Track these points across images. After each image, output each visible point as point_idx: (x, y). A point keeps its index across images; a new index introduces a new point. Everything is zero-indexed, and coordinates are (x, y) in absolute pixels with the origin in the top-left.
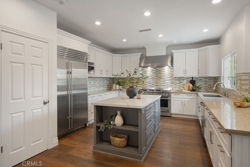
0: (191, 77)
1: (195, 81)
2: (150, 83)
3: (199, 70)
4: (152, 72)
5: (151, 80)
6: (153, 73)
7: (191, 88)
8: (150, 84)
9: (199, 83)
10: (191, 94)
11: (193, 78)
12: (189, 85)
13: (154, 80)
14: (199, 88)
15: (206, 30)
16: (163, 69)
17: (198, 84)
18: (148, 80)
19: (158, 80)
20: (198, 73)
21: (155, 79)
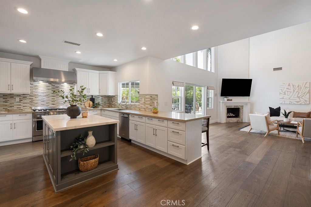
0: (90, 96)
1: (94, 99)
2: (43, 101)
3: (99, 90)
4: (45, 88)
5: (46, 97)
6: (49, 89)
7: (91, 106)
8: (43, 103)
9: (97, 100)
10: (96, 111)
11: (92, 96)
12: (89, 103)
13: (49, 98)
14: (98, 104)
15: (115, 60)
16: (62, 86)
17: (97, 101)
18: (40, 98)
19: (56, 97)
20: (99, 92)
21: (50, 96)
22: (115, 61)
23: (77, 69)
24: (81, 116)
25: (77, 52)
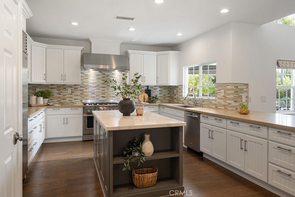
0: (146, 86)
1: (150, 90)
2: (93, 94)
3: (157, 78)
4: (95, 77)
5: (96, 89)
6: (99, 79)
7: (146, 100)
8: (93, 95)
9: (154, 92)
10: (153, 107)
11: (148, 86)
12: (144, 96)
13: (99, 89)
14: (156, 98)
15: (180, 34)
16: (113, 74)
17: (154, 94)
18: (90, 89)
19: (106, 89)
20: (157, 81)
21: (101, 87)
22: (178, 36)
23: (130, 51)
24: (135, 113)
25: (130, 29)
